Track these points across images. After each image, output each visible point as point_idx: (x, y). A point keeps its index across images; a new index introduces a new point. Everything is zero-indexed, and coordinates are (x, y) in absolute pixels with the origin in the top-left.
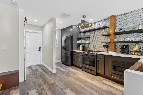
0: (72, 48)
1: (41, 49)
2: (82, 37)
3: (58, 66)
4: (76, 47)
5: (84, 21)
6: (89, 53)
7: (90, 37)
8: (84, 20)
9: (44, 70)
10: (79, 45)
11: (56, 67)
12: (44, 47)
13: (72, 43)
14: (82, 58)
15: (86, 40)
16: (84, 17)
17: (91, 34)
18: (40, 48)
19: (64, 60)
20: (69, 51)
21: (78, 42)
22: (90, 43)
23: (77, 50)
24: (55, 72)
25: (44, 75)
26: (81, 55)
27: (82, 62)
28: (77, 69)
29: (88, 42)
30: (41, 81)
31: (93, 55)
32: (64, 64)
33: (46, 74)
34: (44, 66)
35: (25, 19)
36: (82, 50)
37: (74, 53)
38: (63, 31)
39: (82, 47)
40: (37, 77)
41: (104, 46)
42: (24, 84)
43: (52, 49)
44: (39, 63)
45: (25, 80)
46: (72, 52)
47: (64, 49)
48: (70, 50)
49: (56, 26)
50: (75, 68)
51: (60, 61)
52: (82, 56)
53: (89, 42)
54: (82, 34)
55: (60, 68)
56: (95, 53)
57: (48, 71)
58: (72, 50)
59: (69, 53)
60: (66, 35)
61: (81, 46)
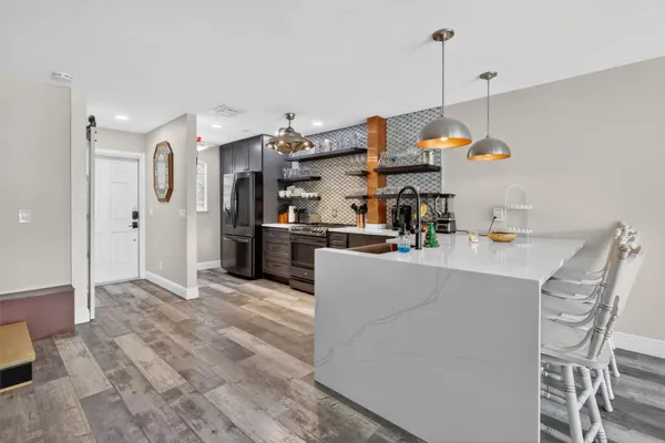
0: (260, 216)
1: (142, 221)
2: (294, 178)
3: (206, 282)
4: (276, 213)
5: (289, 130)
6: (309, 230)
7: (319, 178)
8: (290, 128)
9: (153, 293)
10: (284, 205)
11: (198, 283)
12: (151, 213)
13: (259, 199)
14: (288, 248)
15: (306, 189)
16: (289, 117)
17: (321, 169)
18: (136, 215)
19: (232, 261)
20: (248, 225)
21: (282, 194)
22: (319, 198)
23: (279, 222)
24: (197, 296)
25: (157, 305)
26: (288, 236)
27: (288, 262)
28: (275, 285)
29: (312, 195)
30: (147, 318)
31: (318, 234)
32: (229, 273)
33: (161, 302)
34: (152, 283)
35: (92, 119)
36: (295, 223)
37: (264, 234)
38: (228, 152)
39: (295, 211)
40: (133, 311)
41: (354, 207)
42: (91, 326)
43: (185, 221)
44: (133, 275)
45: (93, 317)
46: (259, 230)
47: (231, 218)
48: (252, 221)
49: (199, 139)
50: (270, 283)
51: (216, 264)
52: (289, 242)
53: (316, 195)
54: (295, 165)
55: (214, 286)
56: (324, 229)
57: (169, 294)
58: (258, 223)
59: (250, 232)
60: (240, 169)
61: (291, 209)
